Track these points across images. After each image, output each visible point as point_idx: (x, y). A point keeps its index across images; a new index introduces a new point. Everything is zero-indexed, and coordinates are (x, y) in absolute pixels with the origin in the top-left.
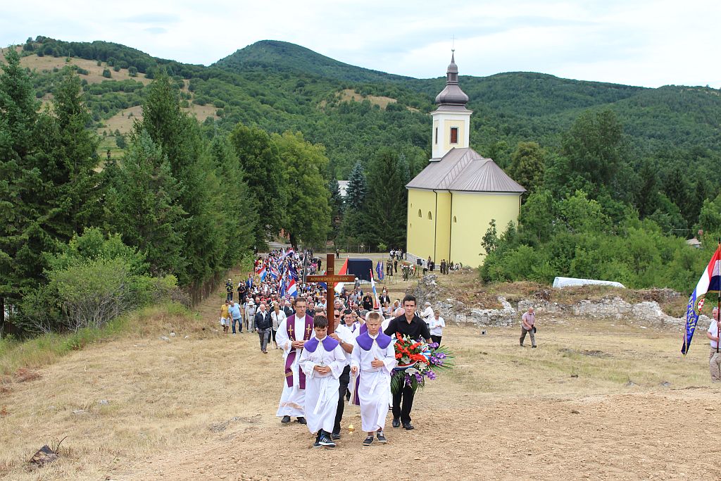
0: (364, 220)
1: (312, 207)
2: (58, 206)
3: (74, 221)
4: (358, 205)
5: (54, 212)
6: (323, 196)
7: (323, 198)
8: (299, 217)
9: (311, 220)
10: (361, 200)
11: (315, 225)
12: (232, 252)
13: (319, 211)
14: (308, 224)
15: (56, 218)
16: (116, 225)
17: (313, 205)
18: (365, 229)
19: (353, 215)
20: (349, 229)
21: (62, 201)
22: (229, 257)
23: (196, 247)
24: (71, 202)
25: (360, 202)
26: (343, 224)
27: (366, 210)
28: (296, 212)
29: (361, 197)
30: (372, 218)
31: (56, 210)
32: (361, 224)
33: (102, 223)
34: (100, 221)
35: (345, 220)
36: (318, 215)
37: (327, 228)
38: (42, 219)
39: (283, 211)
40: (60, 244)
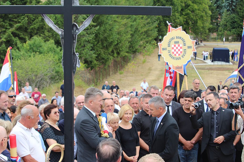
0: (236, 20)
1: (197, 11)
2: (19, 22)
3: (29, 31)
4: (232, 9)
5: (17, 26)
6: (205, 4)
7: (205, 5)
8: (189, 17)
9: (197, 20)
10: (234, 6)
11: (200, 23)
12: (134, 44)
13: (202, 14)
14: (195, 23)
15: (19, 29)
16: (52, 33)
17: (198, 10)
18: (236, 25)
19: (229, 16)
20: (226, 25)
21: (22, 20)
22: (133, 47)
23: (102, 44)
24: (27, 20)
25: (234, 7)
26: (222, 21)
27: (238, 13)
28: (187, 14)
29: (234, 4)
30: (241, 18)
31: (19, 25)
32: (234, 22)
33: (44, 32)
34: (43, 30)
35: (223, 20)
36: (202, 17)
37: (208, 25)
38: (11, 30)
39: (177, 14)
40: (19, 44)
